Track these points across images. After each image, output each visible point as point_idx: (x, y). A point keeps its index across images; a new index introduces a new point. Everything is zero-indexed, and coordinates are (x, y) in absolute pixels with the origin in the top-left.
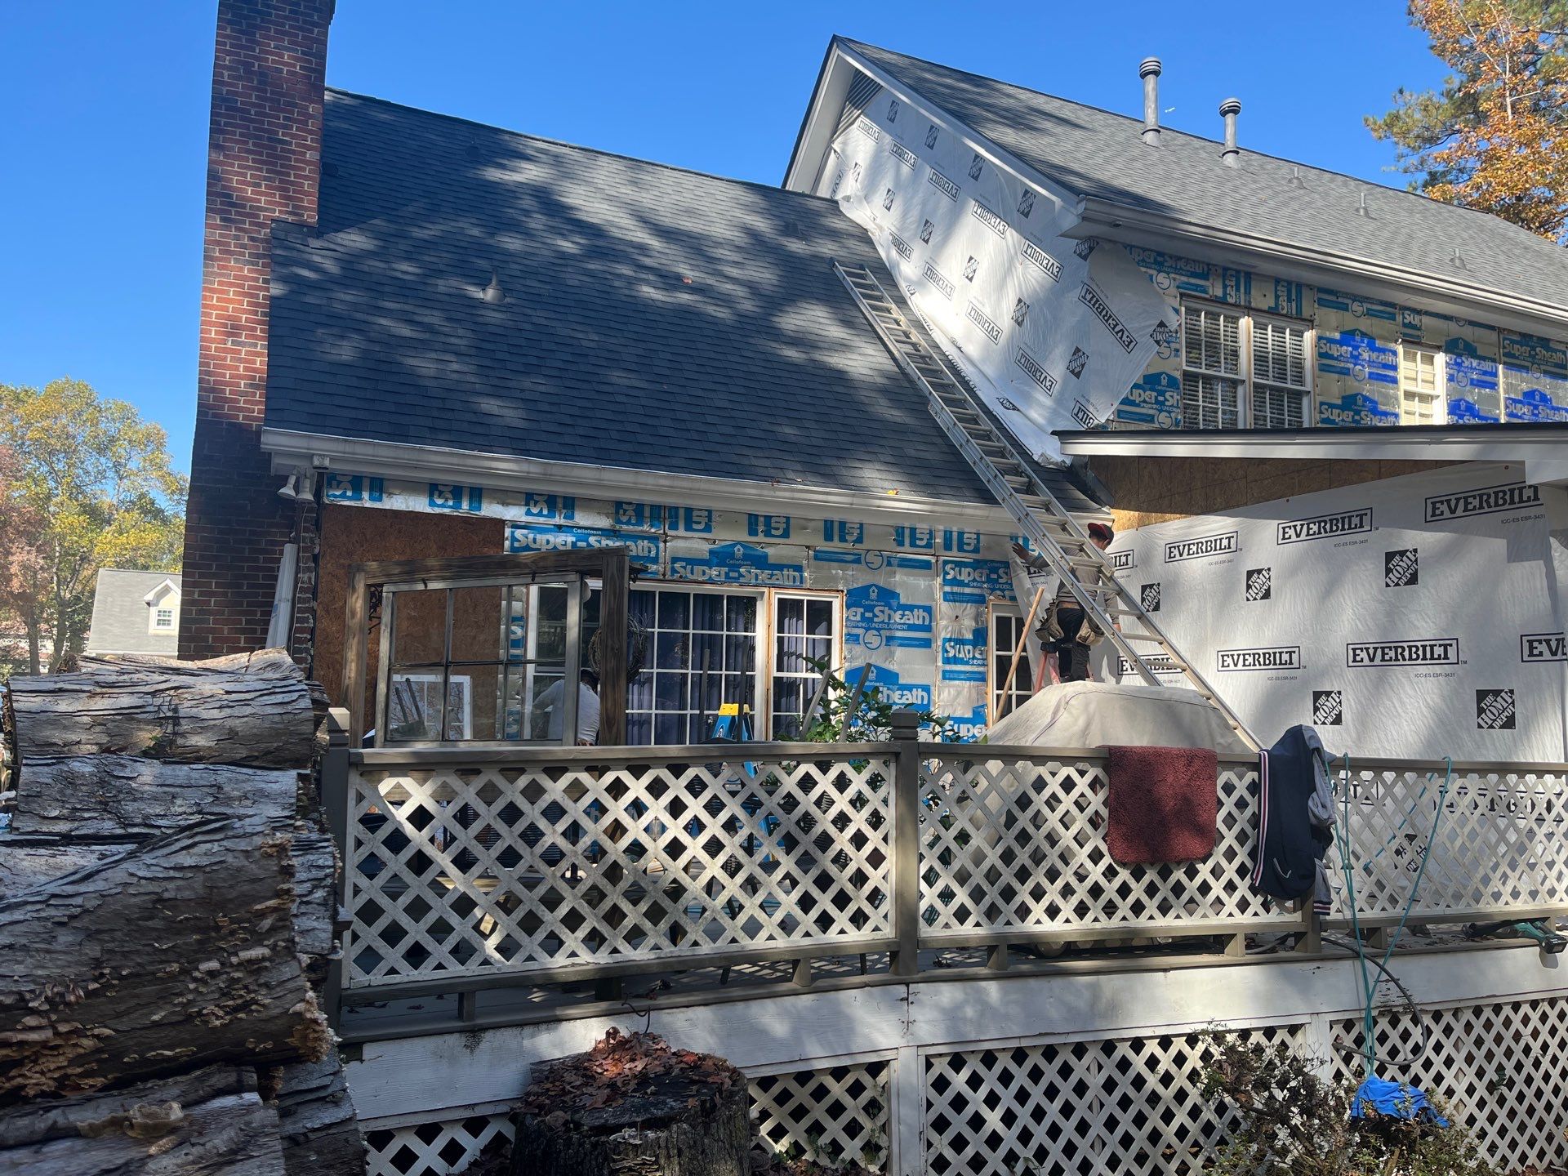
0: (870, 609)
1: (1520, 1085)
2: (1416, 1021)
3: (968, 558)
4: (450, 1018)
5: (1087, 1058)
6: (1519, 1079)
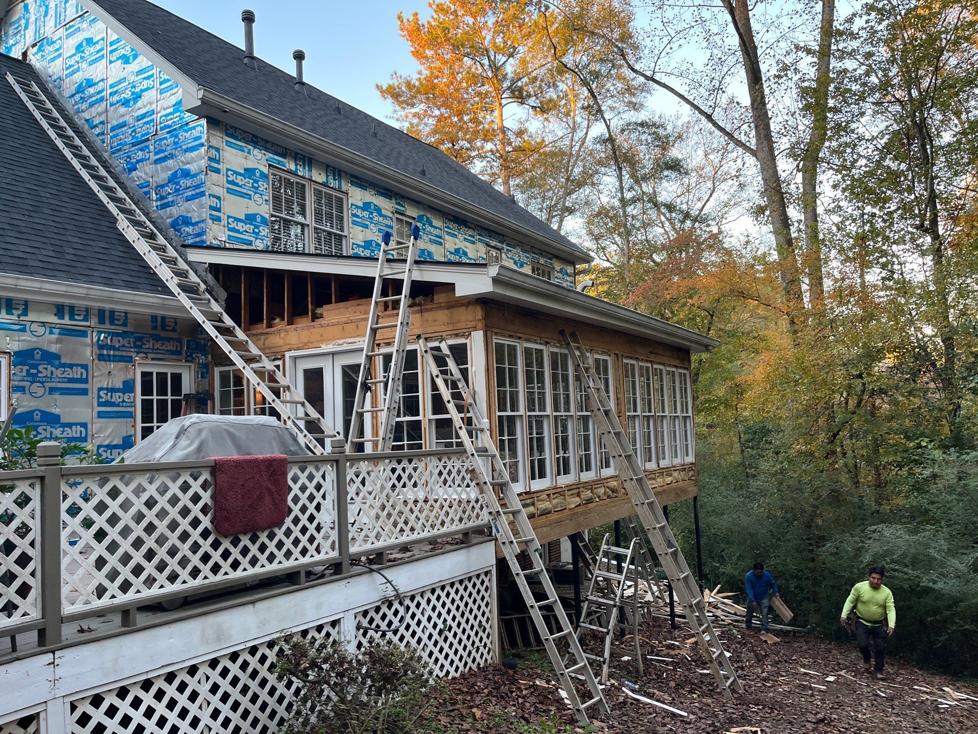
0: (35, 367)
2: (401, 604)
3: (120, 329)
5: (199, 675)
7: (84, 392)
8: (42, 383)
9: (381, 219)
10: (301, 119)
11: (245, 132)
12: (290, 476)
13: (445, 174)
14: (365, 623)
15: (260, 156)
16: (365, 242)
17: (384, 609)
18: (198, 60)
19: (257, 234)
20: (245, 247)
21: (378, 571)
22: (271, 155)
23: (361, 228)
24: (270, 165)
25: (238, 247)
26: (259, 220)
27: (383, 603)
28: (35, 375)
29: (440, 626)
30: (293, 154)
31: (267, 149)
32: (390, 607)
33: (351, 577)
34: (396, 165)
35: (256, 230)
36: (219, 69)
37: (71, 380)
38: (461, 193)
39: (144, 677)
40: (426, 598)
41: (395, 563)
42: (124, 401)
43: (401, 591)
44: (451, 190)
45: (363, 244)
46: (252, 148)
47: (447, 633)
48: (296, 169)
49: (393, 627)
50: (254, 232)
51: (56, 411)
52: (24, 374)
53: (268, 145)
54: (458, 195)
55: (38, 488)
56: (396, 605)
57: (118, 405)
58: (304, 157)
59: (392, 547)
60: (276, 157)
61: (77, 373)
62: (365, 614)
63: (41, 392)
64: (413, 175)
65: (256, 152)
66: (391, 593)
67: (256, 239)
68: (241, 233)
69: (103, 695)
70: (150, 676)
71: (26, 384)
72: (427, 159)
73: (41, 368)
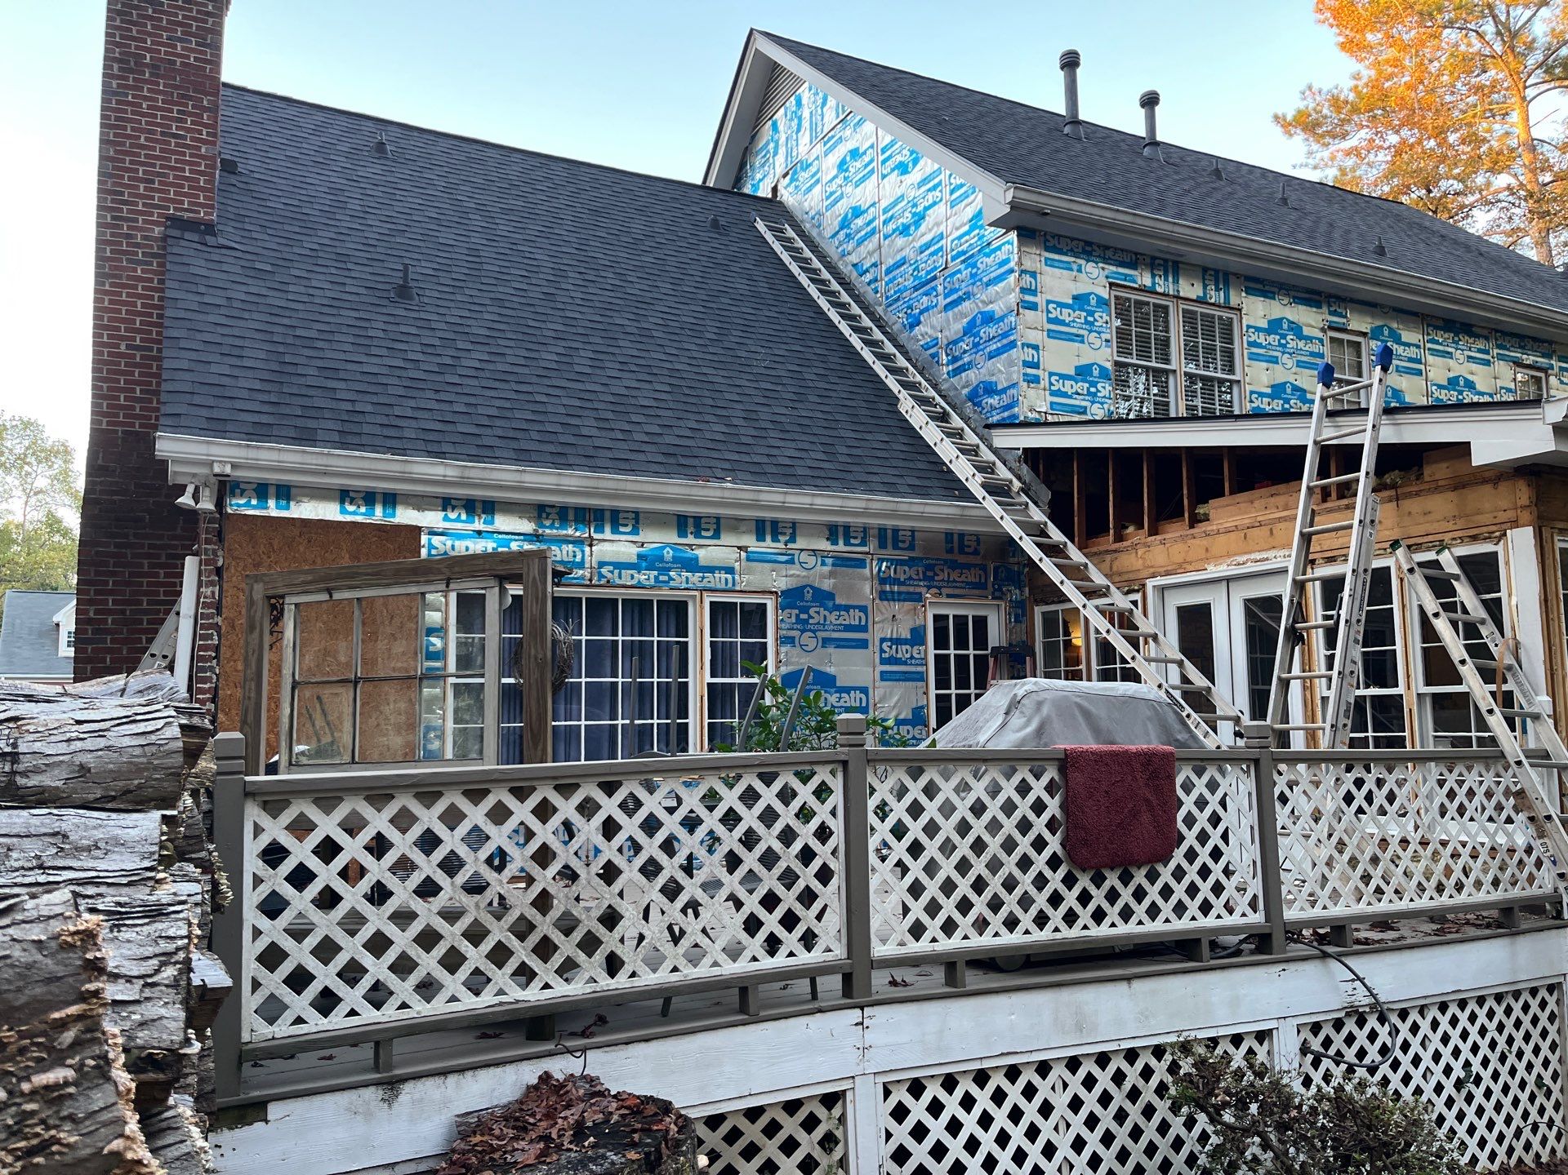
0: (805, 610)
1: (1487, 1080)
2: (1382, 1020)
3: (905, 555)
4: (365, 1071)
5: (1052, 1076)
6: (1486, 1075)
7: (864, 644)
8: (814, 632)
9: (1301, 344)
10: (1159, 200)
11: (1073, 239)
12: (1179, 780)
13: (1421, 246)
14: (1316, 1044)
15: (1095, 272)
16: (1272, 387)
17: (1350, 1026)
18: (1001, 146)
19: (1094, 395)
20: (1076, 418)
21: (1338, 957)
22: (1113, 268)
23: (1265, 365)
24: (1111, 284)
25: (1067, 419)
26: (1096, 373)
27: (1348, 1014)
28: (806, 622)
29: (1458, 1072)
30: (1148, 260)
31: (1106, 261)
32: (1361, 1023)
33: (1287, 961)
34: (1328, 247)
35: (1093, 390)
36: (1031, 153)
37: (849, 628)
38: (1458, 275)
39: (977, 1066)
40: (1429, 1018)
41: (1369, 948)
42: (912, 657)
43: (1382, 998)
44: (1437, 272)
45: (1269, 391)
46: (1082, 262)
47: (1472, 1087)
48: (1154, 284)
49: (1367, 1061)
50: (1089, 393)
51: (831, 670)
52: (793, 620)
53: (1109, 253)
54: (1452, 279)
55: (840, 775)
56: (1372, 1022)
57: (905, 663)
58: (1166, 261)
59: (1360, 918)
60: (1121, 270)
61: (854, 618)
62: (1316, 1028)
63: (812, 644)
64: (1360, 257)
65: (1090, 267)
66: (1362, 999)
67: (1093, 402)
68: (1070, 397)
69: (924, 1082)
70: (986, 1065)
71: (796, 633)
72: (1384, 224)
73: (812, 611)
